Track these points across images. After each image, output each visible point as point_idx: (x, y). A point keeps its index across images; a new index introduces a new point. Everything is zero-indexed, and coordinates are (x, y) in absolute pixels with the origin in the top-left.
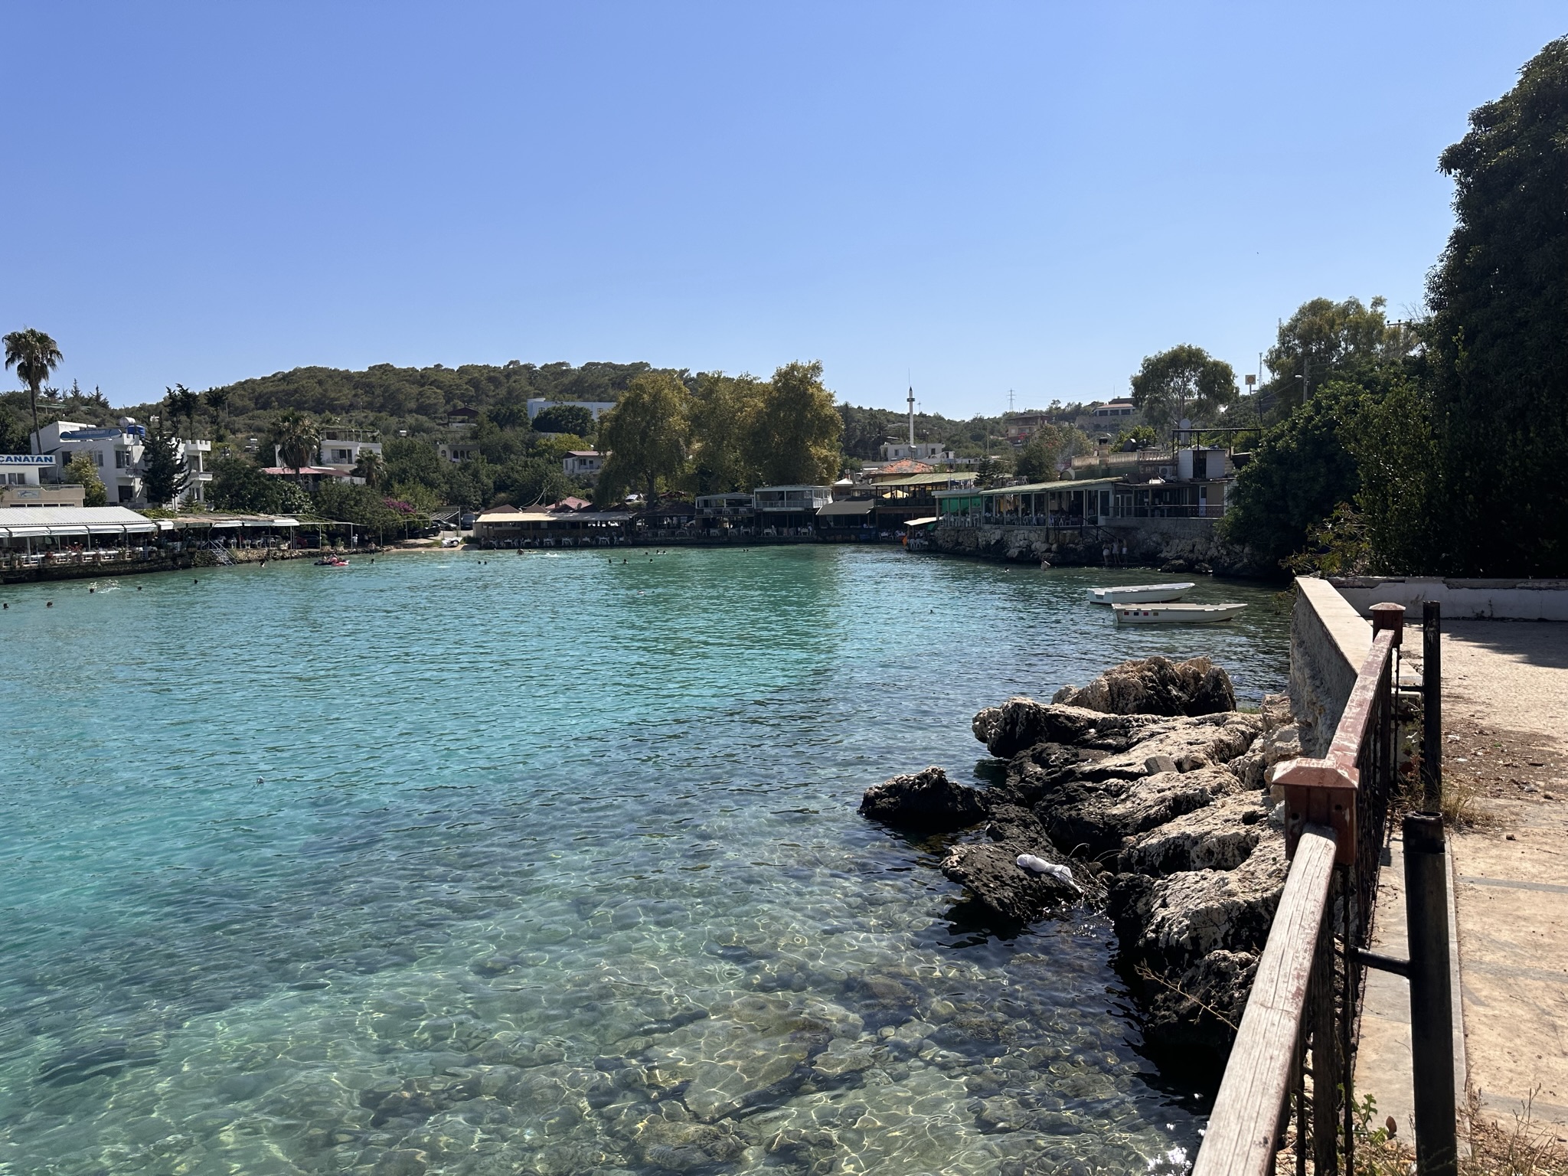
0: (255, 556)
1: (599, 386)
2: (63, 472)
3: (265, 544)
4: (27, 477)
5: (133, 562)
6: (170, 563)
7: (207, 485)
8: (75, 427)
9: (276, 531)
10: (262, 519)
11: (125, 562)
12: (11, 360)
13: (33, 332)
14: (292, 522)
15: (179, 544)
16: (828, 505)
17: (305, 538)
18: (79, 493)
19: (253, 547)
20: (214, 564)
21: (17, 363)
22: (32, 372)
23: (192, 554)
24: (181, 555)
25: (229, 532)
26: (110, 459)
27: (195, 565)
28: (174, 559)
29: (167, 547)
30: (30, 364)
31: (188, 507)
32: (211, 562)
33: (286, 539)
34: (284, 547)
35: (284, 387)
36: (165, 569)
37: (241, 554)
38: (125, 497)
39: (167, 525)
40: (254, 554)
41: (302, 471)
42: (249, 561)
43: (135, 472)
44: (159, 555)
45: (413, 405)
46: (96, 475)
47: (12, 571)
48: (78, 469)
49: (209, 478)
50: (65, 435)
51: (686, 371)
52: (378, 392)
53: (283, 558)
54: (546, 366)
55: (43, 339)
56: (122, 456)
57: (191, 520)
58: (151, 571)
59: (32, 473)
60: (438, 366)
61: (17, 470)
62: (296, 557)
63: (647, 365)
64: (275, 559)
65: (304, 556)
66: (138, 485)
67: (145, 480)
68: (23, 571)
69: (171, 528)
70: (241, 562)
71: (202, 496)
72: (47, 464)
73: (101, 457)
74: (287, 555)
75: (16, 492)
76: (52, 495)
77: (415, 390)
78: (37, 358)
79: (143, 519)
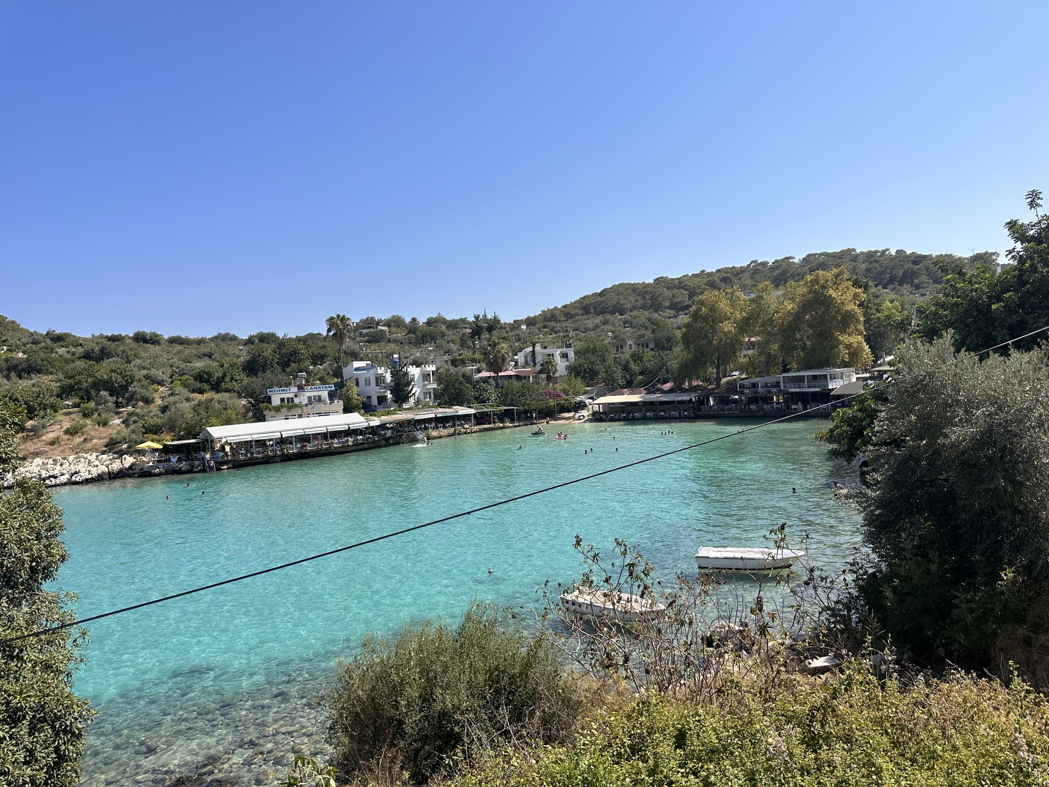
0: (445, 434)
3: (454, 426)
4: (322, 397)
5: (354, 445)
7: (434, 389)
10: (451, 411)
13: (338, 316)
14: (472, 411)
17: (481, 419)
18: (341, 406)
20: (415, 441)
23: (400, 436)
29: (379, 434)
30: (338, 333)
32: (413, 440)
33: (470, 420)
36: (379, 447)
37: (434, 433)
38: (382, 402)
39: (375, 423)
41: (500, 374)
42: (440, 437)
43: (387, 387)
44: (374, 439)
46: (356, 394)
47: (282, 455)
48: (348, 390)
49: (435, 386)
50: (356, 369)
53: (466, 433)
55: (344, 318)
56: (379, 380)
58: (368, 449)
59: (325, 395)
61: (317, 394)
62: (475, 432)
64: (459, 434)
65: (481, 431)
66: (389, 394)
67: (393, 391)
68: (287, 455)
69: (377, 424)
70: (435, 438)
71: (432, 396)
72: (330, 389)
73: (369, 380)
74: (468, 431)
75: (312, 407)
76: (326, 407)
78: (340, 330)
79: (364, 420)
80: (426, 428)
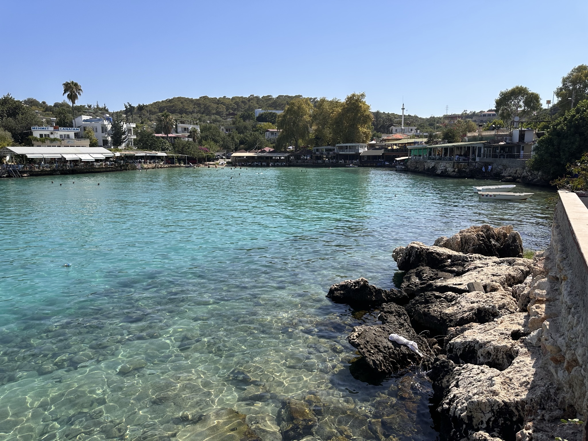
0: (151, 167)
1: (282, 104)
2: (83, 133)
3: (154, 162)
4: (70, 136)
5: (105, 168)
6: (119, 168)
7: (134, 139)
8: (88, 118)
9: (159, 158)
10: (153, 153)
11: (103, 168)
12: (65, 92)
13: (73, 82)
14: (164, 154)
15: (122, 161)
16: (365, 151)
17: (169, 160)
18: (88, 142)
19: (150, 163)
20: (136, 169)
21: (67, 94)
22: (73, 97)
23: (128, 165)
24: (123, 166)
25: (142, 157)
26: (100, 130)
27: (129, 169)
28: (121, 167)
29: (118, 163)
30: (72, 94)
31: (128, 147)
32: (134, 169)
33: (162, 160)
34: (162, 163)
35: (169, 104)
36: (117, 170)
37: (145, 166)
38: (105, 144)
39: (118, 154)
40: (150, 166)
41: (169, 135)
42: (149, 168)
43: (109, 135)
44: (115, 165)
45: (214, 112)
46: (94, 136)
47: (63, 170)
48: (88, 133)
49: (135, 137)
50: (85, 121)
51: (316, 98)
52: (202, 106)
53: (161, 168)
54: (264, 97)
55: (76, 85)
56: (104, 129)
57: (127, 153)
58: (113, 171)
59: (72, 134)
60: (225, 97)
61: (67, 133)
62: (166, 167)
63: (301, 96)
64: (158, 168)
65: (169, 167)
66: (109, 139)
67: (112, 137)
68: (67, 170)
69: (119, 155)
70: (145, 169)
71: (133, 144)
72: (77, 131)
73: (96, 129)
74: (163, 166)
75: (66, 142)
76: (77, 142)
77: (215, 106)
78: (74, 92)
79: (109, 152)
80: (140, 162)
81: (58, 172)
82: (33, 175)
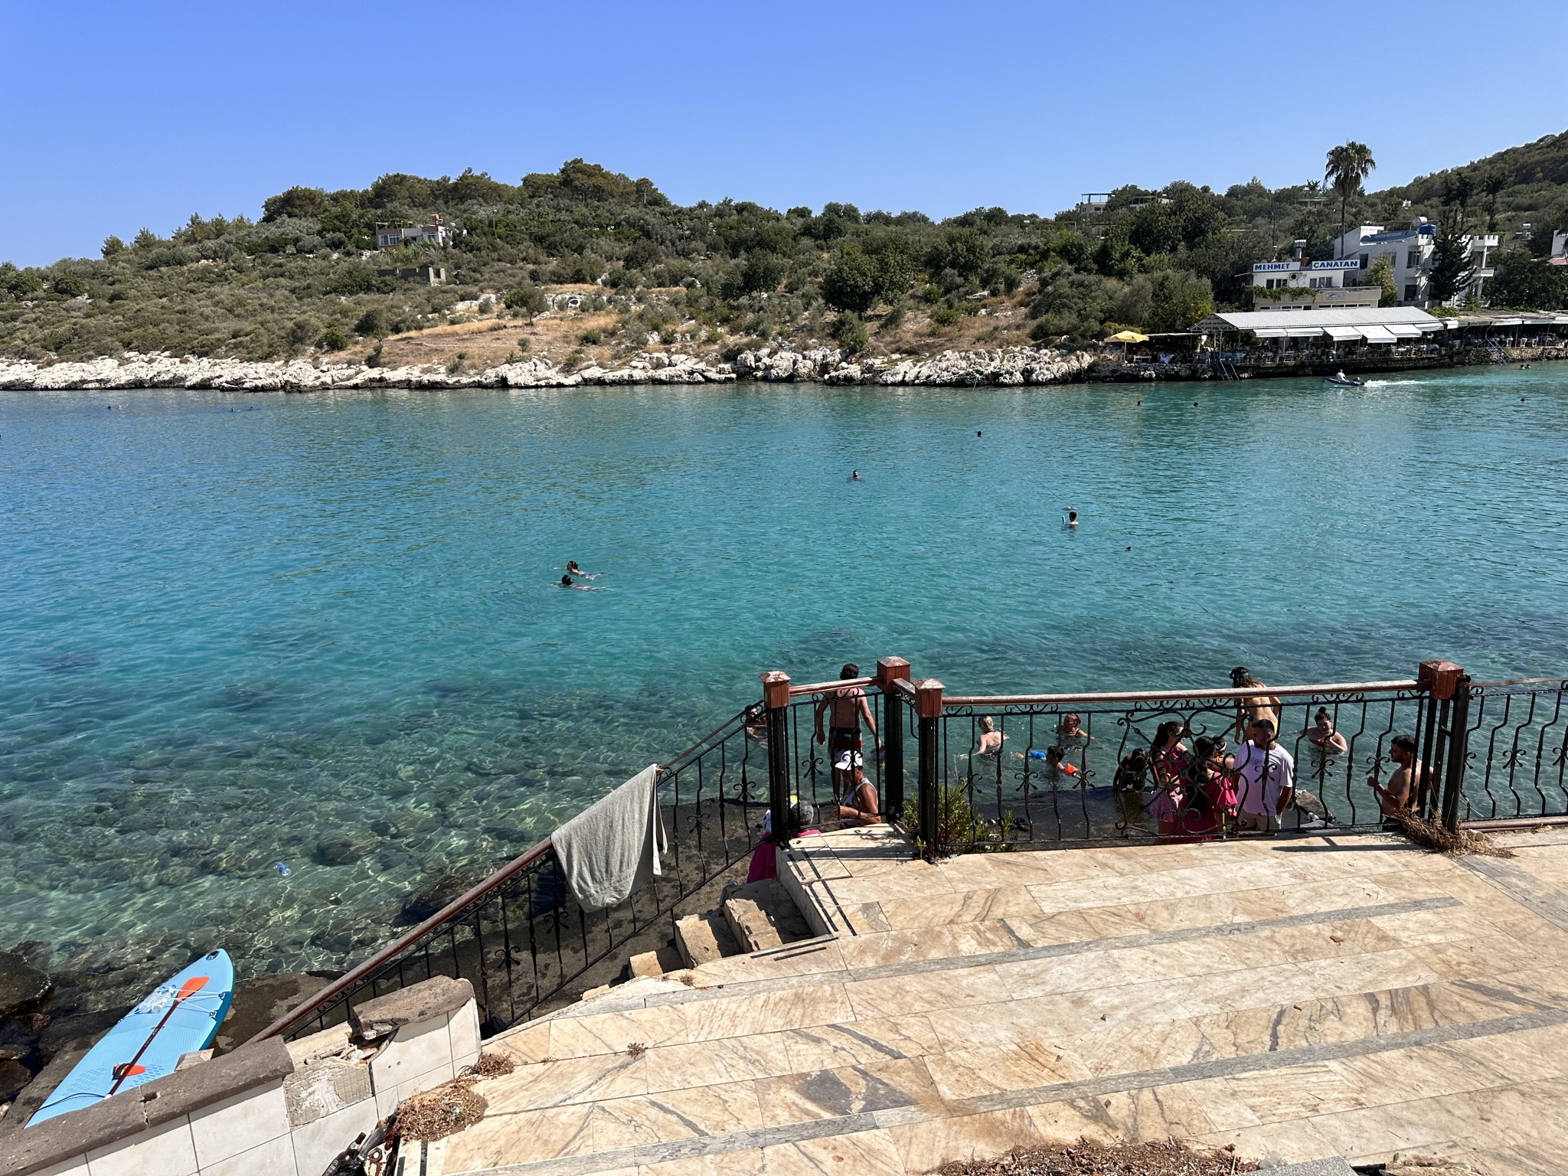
2: (1361, 275)
4: (1333, 281)
5: (1416, 359)
6: (1448, 361)
8: (1374, 230)
9: (1557, 329)
10: (1542, 317)
11: (1410, 359)
13: (1353, 145)
15: (1457, 342)
18: (1376, 294)
19: (1528, 345)
20: (1487, 363)
21: (1336, 174)
22: (1347, 182)
23: (1469, 351)
24: (1458, 353)
25: (1508, 330)
27: (1469, 363)
28: (1452, 356)
29: (1447, 345)
30: (1346, 174)
31: (1469, 305)
32: (1484, 361)
34: (1561, 346)
37: (1515, 353)
38: (1411, 296)
39: (1453, 324)
40: (1528, 353)
42: (1522, 360)
43: (1424, 272)
44: (1439, 352)
46: (1390, 277)
47: (1320, 365)
48: (1376, 271)
49: (1490, 273)
50: (1366, 239)
53: (1557, 358)
56: (1414, 257)
57: (1473, 319)
64: (1549, 359)
66: (1423, 282)
67: (1430, 279)
68: (1324, 365)
69: (1455, 327)
70: (1514, 361)
72: (1349, 268)
73: (1394, 258)
74: (1562, 354)
75: (1323, 296)
78: (1353, 169)
79: (1432, 318)
80: (1502, 344)
81: (1309, 370)
82: (1261, 374)
